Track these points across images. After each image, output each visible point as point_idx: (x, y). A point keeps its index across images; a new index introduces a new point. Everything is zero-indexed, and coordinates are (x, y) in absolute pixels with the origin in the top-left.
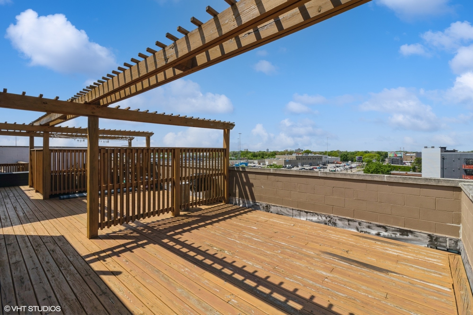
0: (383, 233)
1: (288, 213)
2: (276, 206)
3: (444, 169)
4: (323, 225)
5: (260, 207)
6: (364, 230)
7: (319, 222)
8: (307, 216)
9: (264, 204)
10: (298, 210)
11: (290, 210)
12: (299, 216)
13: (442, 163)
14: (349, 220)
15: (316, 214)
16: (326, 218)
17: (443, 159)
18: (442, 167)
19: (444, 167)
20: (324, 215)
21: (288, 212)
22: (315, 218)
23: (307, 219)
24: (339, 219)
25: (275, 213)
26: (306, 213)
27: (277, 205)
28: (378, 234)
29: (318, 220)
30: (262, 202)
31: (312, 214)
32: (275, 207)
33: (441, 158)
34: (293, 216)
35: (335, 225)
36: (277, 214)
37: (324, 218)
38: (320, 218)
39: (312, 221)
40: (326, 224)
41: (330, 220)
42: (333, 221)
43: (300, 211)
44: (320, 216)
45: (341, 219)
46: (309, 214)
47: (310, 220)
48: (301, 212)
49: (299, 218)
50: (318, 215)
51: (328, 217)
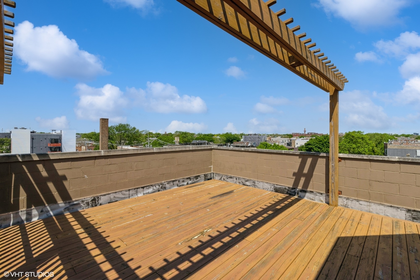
0: (190, 182)
1: (123, 196)
2: (108, 194)
3: (34, 148)
4: (157, 193)
5: (82, 204)
6: (181, 184)
7: (154, 192)
8: (143, 191)
9: (89, 198)
10: (135, 189)
11: (127, 191)
12: (136, 194)
13: (32, 143)
14: (173, 181)
15: (151, 186)
16: (159, 186)
17: (33, 139)
18: (32, 146)
19: (33, 146)
20: (157, 185)
21: (124, 194)
22: (151, 190)
23: (144, 194)
24: (167, 183)
25: (106, 203)
26: (142, 189)
27: (110, 192)
28: (188, 184)
29: (154, 190)
30: (85, 197)
31: (148, 187)
32: (107, 196)
33: (31, 138)
34: (129, 197)
35: (165, 189)
36: (109, 203)
37: (158, 187)
38: (155, 188)
39: (148, 193)
40: (159, 191)
41: (162, 186)
42: (164, 186)
43: (137, 188)
44: (154, 186)
45: (169, 183)
46: (145, 188)
47: (147, 193)
48: (138, 190)
49: (136, 196)
50: (153, 186)
51: (160, 184)
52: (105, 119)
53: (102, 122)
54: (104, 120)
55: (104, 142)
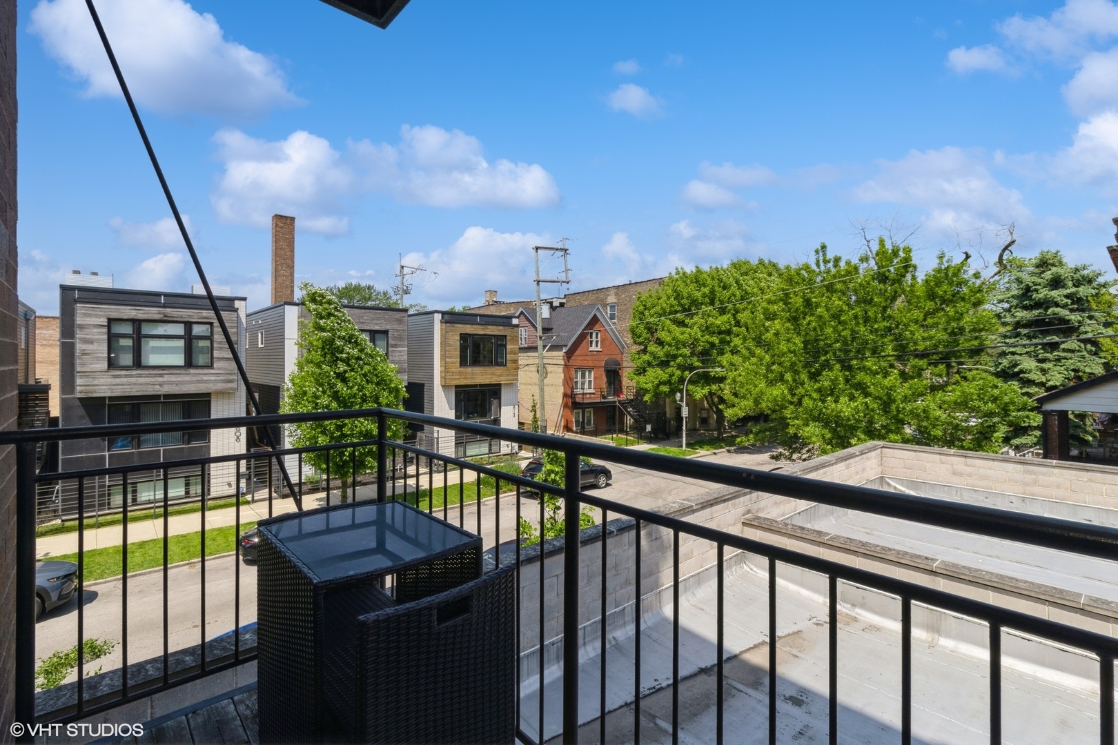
52: (286, 218)
53: (277, 225)
54: (284, 221)
55: (284, 281)
